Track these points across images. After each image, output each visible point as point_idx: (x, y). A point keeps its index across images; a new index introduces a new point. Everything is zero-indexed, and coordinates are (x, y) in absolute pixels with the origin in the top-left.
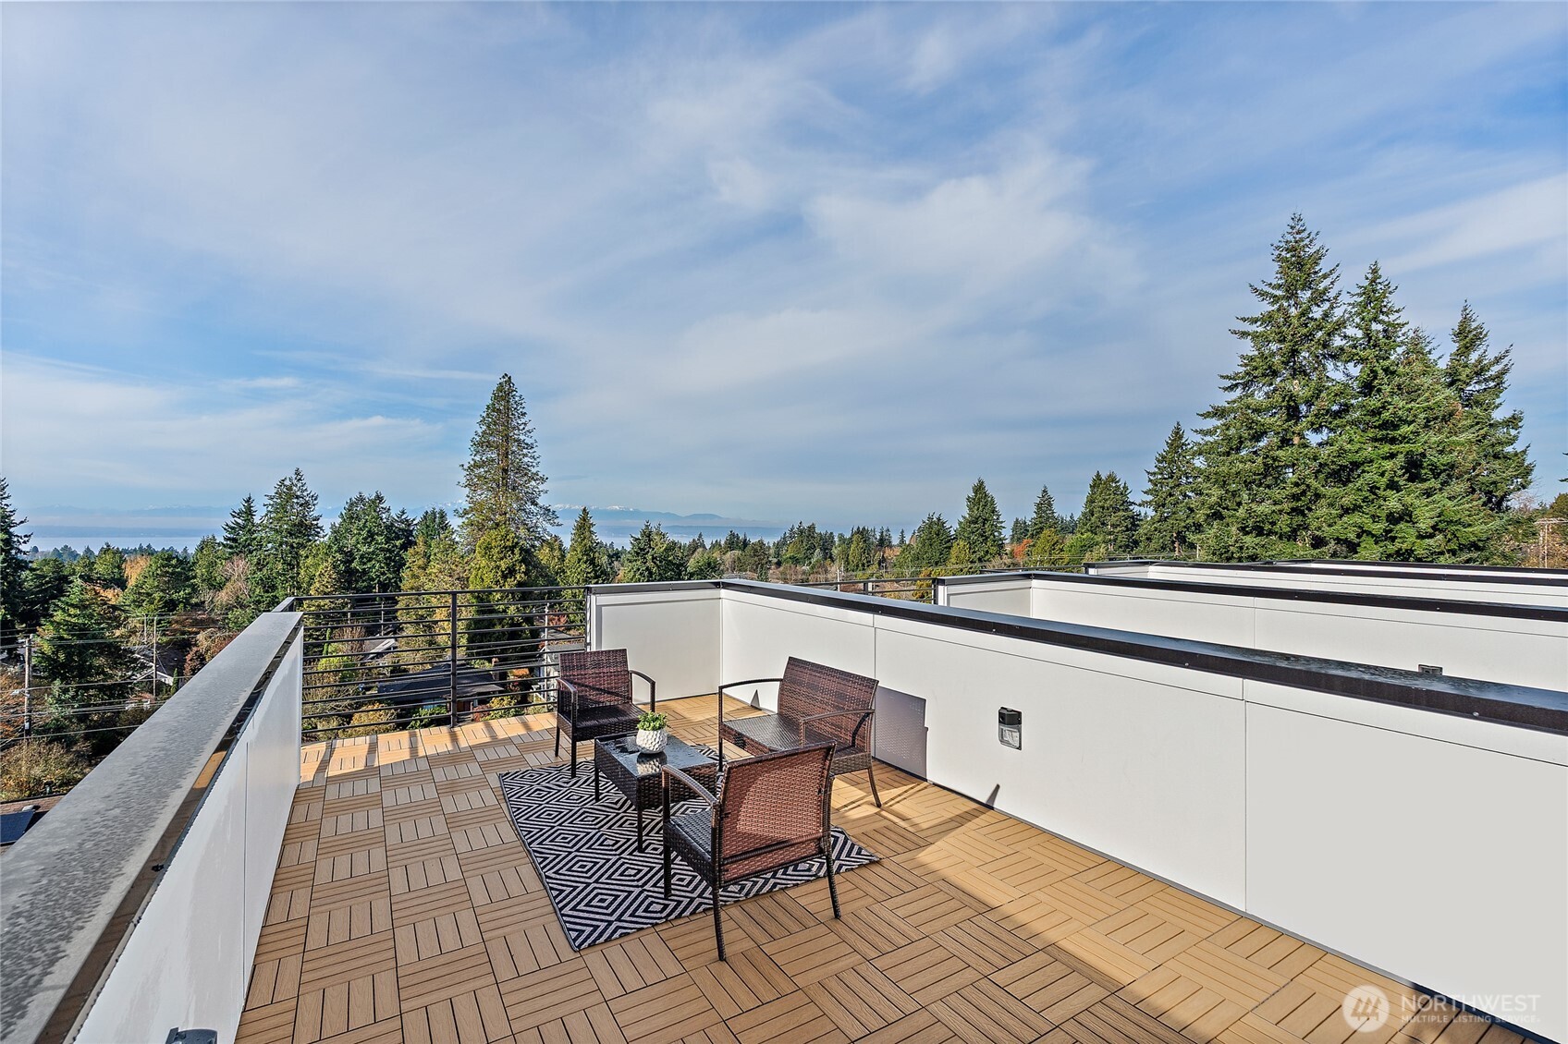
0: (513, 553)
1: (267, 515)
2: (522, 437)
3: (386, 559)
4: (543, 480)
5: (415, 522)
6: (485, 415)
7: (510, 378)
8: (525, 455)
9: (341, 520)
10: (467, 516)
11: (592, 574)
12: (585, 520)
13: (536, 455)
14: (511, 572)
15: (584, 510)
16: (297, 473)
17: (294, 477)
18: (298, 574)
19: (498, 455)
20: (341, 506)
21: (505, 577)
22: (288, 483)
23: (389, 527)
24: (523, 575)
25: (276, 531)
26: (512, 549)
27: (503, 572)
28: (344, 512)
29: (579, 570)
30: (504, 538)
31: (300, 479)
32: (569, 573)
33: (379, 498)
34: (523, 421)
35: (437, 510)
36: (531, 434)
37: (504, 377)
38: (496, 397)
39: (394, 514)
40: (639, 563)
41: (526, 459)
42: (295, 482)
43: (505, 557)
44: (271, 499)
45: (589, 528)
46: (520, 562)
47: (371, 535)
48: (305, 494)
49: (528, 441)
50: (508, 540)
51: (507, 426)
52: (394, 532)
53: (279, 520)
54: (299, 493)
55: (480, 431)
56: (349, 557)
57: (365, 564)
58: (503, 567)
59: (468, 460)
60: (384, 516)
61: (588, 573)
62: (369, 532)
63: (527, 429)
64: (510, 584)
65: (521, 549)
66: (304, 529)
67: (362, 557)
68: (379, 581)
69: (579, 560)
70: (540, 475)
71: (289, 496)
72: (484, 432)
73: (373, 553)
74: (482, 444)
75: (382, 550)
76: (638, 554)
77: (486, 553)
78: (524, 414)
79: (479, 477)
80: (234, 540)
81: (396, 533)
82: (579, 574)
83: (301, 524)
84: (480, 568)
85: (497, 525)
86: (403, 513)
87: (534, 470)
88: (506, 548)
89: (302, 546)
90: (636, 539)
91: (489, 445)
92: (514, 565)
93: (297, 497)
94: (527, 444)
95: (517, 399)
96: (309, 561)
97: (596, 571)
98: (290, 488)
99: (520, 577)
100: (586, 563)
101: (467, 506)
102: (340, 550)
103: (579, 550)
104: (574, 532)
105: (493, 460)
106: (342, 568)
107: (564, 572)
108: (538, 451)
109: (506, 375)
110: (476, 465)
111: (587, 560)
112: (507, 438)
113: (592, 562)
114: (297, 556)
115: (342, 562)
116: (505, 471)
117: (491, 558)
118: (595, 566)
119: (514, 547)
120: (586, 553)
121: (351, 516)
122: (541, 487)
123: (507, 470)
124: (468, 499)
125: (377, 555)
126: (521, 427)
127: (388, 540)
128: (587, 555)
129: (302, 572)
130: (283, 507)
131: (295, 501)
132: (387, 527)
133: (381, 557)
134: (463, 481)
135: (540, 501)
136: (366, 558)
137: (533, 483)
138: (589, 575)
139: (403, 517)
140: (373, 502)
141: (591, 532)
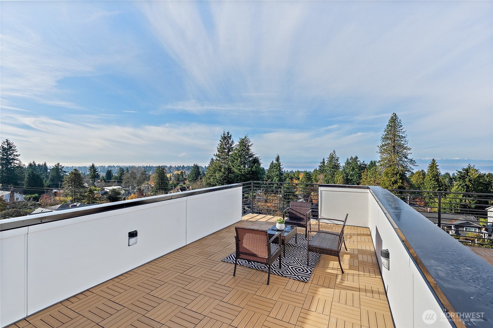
0: (396, 175)
1: (327, 163)
2: (401, 134)
3: (358, 176)
4: (409, 149)
5: (368, 165)
6: (386, 128)
7: (395, 114)
8: (402, 141)
9: (345, 164)
10: (380, 163)
11: (437, 185)
12: (433, 164)
13: (406, 140)
14: (396, 182)
15: (433, 160)
16: (334, 151)
18: (334, 179)
19: (391, 141)
20: (345, 161)
21: (393, 184)
22: (332, 154)
23: (360, 166)
24: (401, 184)
25: (329, 167)
26: (396, 174)
27: (392, 182)
28: (346, 162)
29: (431, 183)
30: (393, 170)
31: (335, 153)
32: (426, 184)
33: (357, 158)
34: (401, 128)
35: (373, 161)
36: (404, 133)
37: (393, 114)
38: (390, 122)
39: (362, 162)
41: (402, 142)
42: (333, 154)
43: (393, 177)
44: (328, 159)
45: (436, 167)
46: (400, 179)
47: (353, 169)
48: (336, 157)
49: (403, 135)
50: (394, 171)
51: (395, 131)
52: (361, 168)
53: (330, 164)
54: (334, 157)
55: (384, 134)
56: (347, 175)
57: (352, 177)
58: (393, 180)
59: (380, 144)
60: (358, 163)
61: (435, 185)
62: (353, 168)
63: (402, 131)
64: (396, 186)
65: (400, 175)
66: (336, 167)
67: (351, 175)
68: (357, 182)
69: (431, 180)
70: (408, 147)
71: (332, 158)
72: (386, 134)
73: (354, 174)
74: (385, 138)
75: (357, 173)
76: (461, 178)
77: (386, 175)
78: (401, 126)
79: (384, 150)
80: (320, 169)
81: (362, 168)
82: (431, 185)
83: (335, 165)
84: (384, 180)
85: (391, 165)
86: (364, 162)
87: (405, 146)
88: (394, 174)
89: (335, 171)
90: (459, 172)
91: (388, 138)
92: (397, 180)
93: (334, 158)
94: (403, 137)
95: (399, 121)
96: (337, 176)
97: (439, 185)
98: (332, 156)
99: (399, 184)
100: (434, 181)
101: (380, 159)
102: (345, 173)
103: (430, 176)
104: (428, 168)
105: (389, 143)
106: (345, 178)
107: (423, 184)
108: (407, 139)
109: (394, 113)
110: (383, 146)
111: (435, 180)
112: (394, 135)
113: (437, 180)
114: (334, 174)
115: (345, 176)
116: (394, 147)
117: (388, 177)
118: (438, 182)
119: (397, 173)
120: (434, 177)
121: (348, 163)
122: (409, 152)
123: (395, 146)
124: (380, 157)
125: (356, 175)
126: (400, 131)
127: (359, 170)
128: (435, 178)
130: (331, 161)
131: (334, 159)
132: (359, 166)
133: (357, 175)
134: (379, 151)
135: (409, 157)
136: (352, 175)
137: (405, 150)
138: (436, 186)
139: (364, 163)
140: (355, 159)
141: (437, 169)
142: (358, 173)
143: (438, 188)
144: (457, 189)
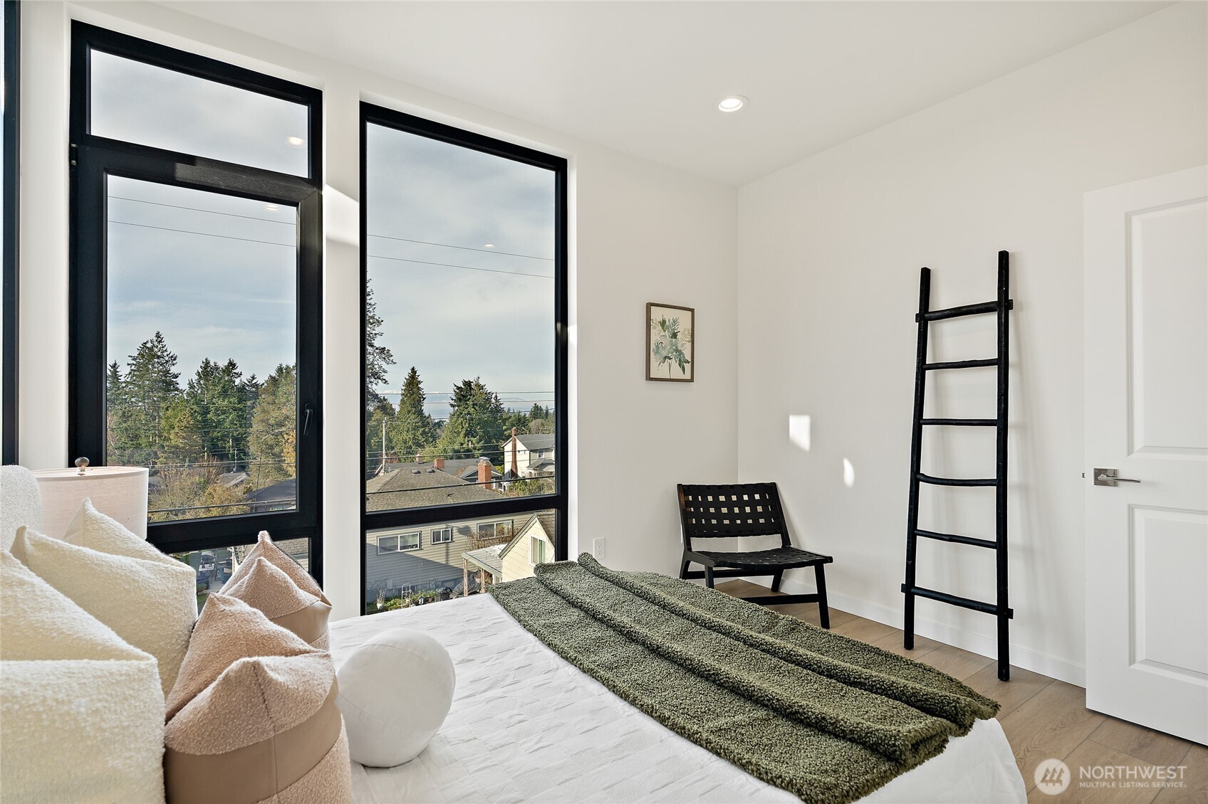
1: (130, 373)
3: (238, 416)
5: (262, 383)
9: (197, 377)
11: (420, 424)
12: (413, 377)
15: (413, 369)
16: (158, 335)
17: (155, 339)
18: (159, 424)
20: (198, 365)
22: (149, 345)
23: (241, 389)
25: (139, 386)
28: (200, 370)
29: (409, 419)
31: (160, 341)
32: (400, 423)
33: (232, 365)
35: (284, 366)
39: (245, 378)
40: (461, 408)
42: (156, 343)
44: (134, 359)
45: (417, 385)
48: (165, 354)
52: (245, 394)
53: (142, 377)
54: (159, 354)
56: (205, 409)
57: (219, 415)
60: (236, 380)
61: (416, 422)
66: (165, 385)
67: (216, 410)
69: (409, 412)
71: (149, 356)
76: (460, 400)
81: (247, 395)
83: (162, 381)
86: (253, 378)
89: (162, 400)
90: (458, 388)
93: (159, 357)
96: (170, 412)
98: (151, 349)
100: (414, 414)
102: (197, 403)
103: (407, 404)
104: (404, 388)
113: (420, 413)
114: (158, 409)
115: (199, 413)
118: (421, 416)
120: (413, 406)
121: (207, 371)
127: (241, 401)
128: (415, 407)
129: (163, 422)
130: (145, 366)
131: (156, 360)
132: (239, 389)
138: (417, 424)
139: (253, 382)
140: (227, 367)
141: (419, 389)
142: (235, 410)
143: (421, 430)
144: (456, 422)
